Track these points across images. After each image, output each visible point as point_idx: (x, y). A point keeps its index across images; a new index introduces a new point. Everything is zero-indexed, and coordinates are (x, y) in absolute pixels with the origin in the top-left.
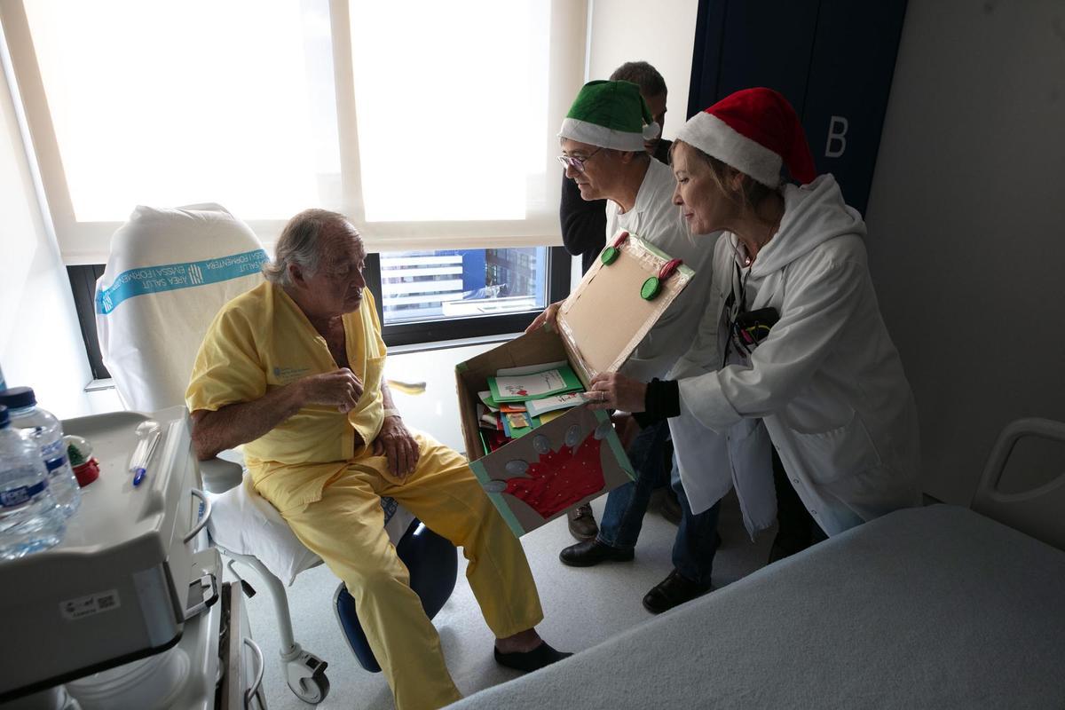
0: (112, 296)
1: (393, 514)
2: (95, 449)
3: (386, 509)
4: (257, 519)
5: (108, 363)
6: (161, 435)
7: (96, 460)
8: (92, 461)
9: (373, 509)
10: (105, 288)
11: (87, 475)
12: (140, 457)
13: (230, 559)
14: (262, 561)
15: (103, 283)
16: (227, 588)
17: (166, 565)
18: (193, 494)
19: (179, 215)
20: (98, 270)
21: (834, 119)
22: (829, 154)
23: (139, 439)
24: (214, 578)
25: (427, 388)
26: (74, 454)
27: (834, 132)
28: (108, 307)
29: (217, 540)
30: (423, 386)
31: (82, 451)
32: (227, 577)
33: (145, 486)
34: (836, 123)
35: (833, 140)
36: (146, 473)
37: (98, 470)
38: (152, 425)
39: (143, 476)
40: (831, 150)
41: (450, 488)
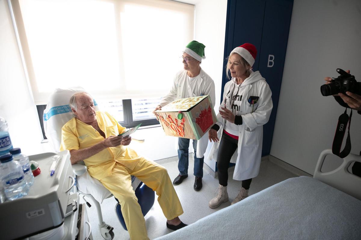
0: (48, 115)
1: (134, 181)
2: (40, 164)
3: (132, 179)
4: (91, 183)
5: (46, 135)
6: (60, 159)
7: (40, 168)
8: (39, 168)
9: (128, 178)
10: (46, 113)
11: (36, 173)
12: (53, 168)
13: (84, 195)
14: (93, 196)
15: (47, 111)
16: (81, 206)
17: (59, 201)
18: (70, 177)
19: (70, 91)
20: (44, 107)
21: (270, 56)
22: (269, 66)
23: (53, 161)
24: (76, 203)
25: (145, 141)
26: (33, 167)
27: (270, 59)
28: (47, 119)
29: (79, 189)
30: (143, 141)
31: (36, 166)
32: (82, 202)
33: (54, 176)
34: (270, 57)
35: (270, 62)
36: (55, 172)
37: (40, 171)
38: (58, 157)
39: (54, 173)
40: (269, 65)
41: (151, 173)
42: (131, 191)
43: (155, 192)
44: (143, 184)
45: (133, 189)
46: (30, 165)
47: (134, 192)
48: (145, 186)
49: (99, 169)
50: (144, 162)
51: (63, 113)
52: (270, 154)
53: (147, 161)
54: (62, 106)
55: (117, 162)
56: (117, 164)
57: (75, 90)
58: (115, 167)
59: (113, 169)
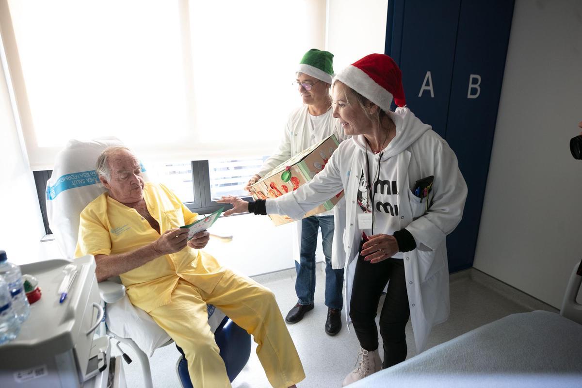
0: (55, 190)
1: (212, 314)
2: (39, 281)
3: (208, 310)
4: (133, 317)
5: (51, 227)
6: (77, 272)
7: (40, 288)
8: (38, 289)
9: (202, 308)
10: (51, 185)
11: (34, 297)
12: (64, 288)
13: (118, 341)
14: (136, 342)
15: (53, 182)
16: (113, 360)
17: (74, 351)
18: (94, 306)
19: (95, 144)
20: (48, 174)
21: (472, 76)
22: (469, 96)
23: (65, 274)
24: (105, 355)
25: (233, 239)
26: (27, 285)
27: (472, 83)
28: (53, 196)
29: (111, 329)
30: (230, 238)
31: (33, 284)
32: (115, 353)
33: (66, 304)
34: (474, 79)
35: (472, 88)
36: (67, 296)
37: (41, 294)
38: (72, 267)
39: (65, 298)
40: (471, 94)
41: (245, 301)
42: (208, 332)
43: (252, 337)
44: (230, 321)
45: (211, 330)
46: (23, 282)
47: (213, 336)
48: (233, 324)
49: (148, 290)
50: (232, 279)
51: (83, 185)
52: (474, 266)
53: (236, 277)
54: (81, 173)
55: (181, 279)
56: (181, 282)
57: (105, 143)
58: (176, 288)
59: (173, 291)
